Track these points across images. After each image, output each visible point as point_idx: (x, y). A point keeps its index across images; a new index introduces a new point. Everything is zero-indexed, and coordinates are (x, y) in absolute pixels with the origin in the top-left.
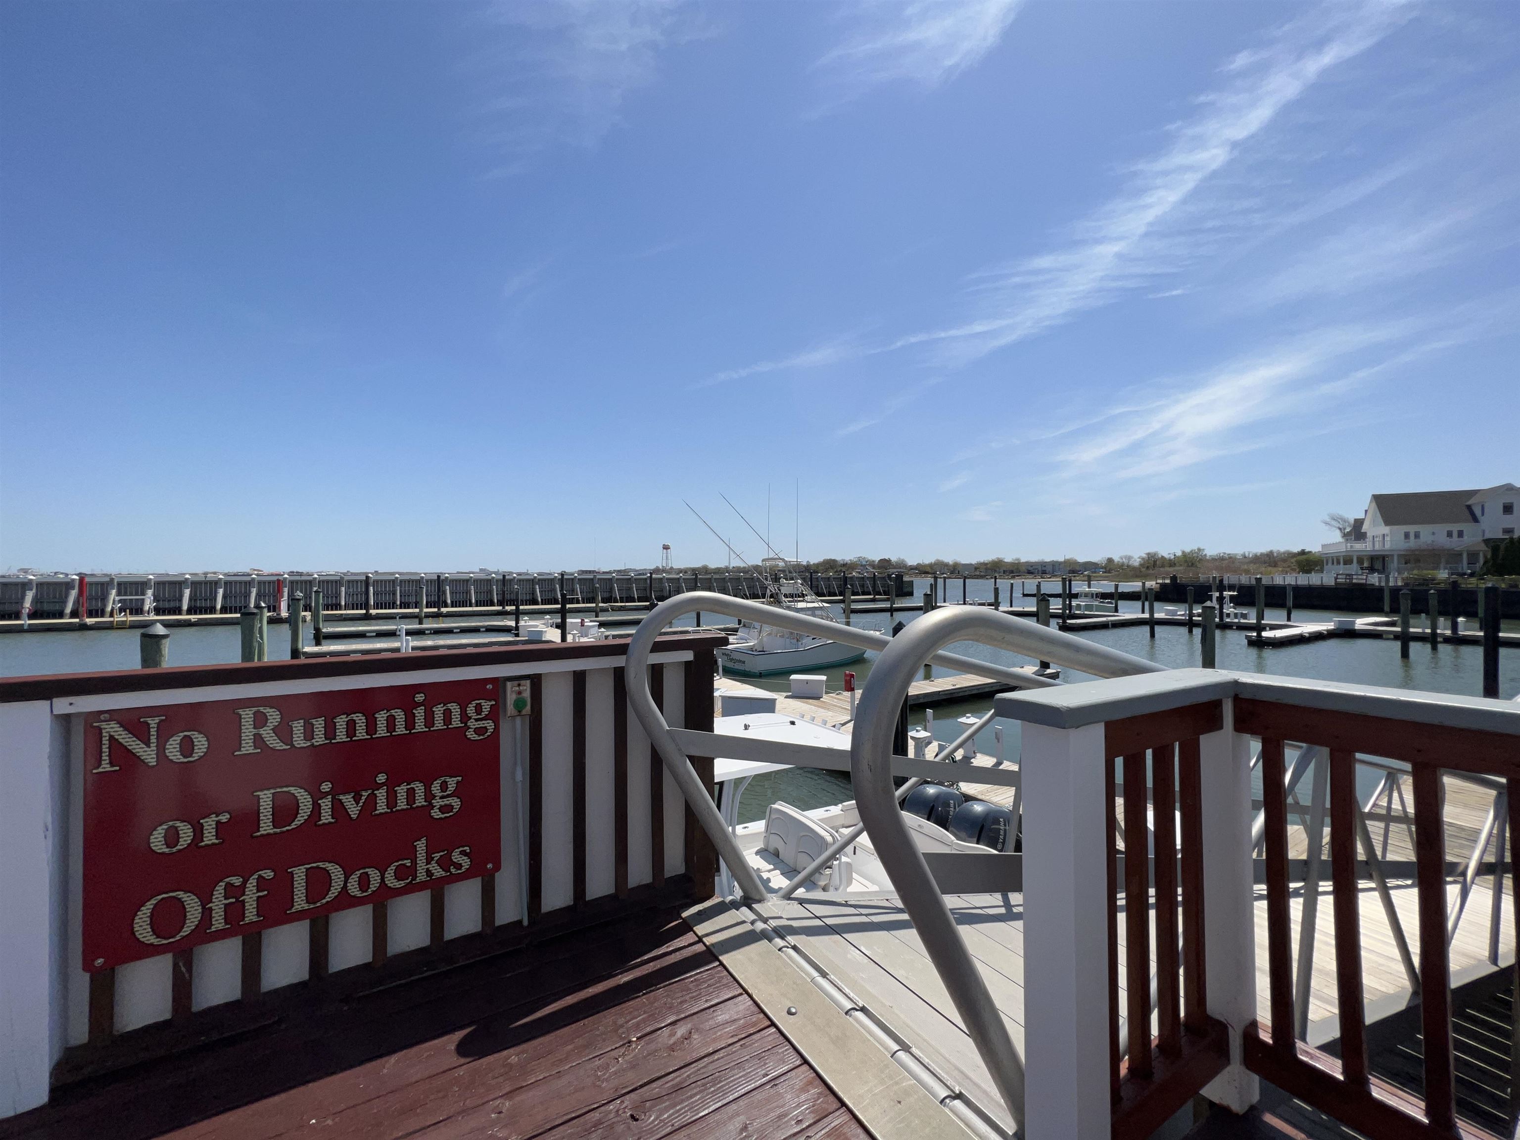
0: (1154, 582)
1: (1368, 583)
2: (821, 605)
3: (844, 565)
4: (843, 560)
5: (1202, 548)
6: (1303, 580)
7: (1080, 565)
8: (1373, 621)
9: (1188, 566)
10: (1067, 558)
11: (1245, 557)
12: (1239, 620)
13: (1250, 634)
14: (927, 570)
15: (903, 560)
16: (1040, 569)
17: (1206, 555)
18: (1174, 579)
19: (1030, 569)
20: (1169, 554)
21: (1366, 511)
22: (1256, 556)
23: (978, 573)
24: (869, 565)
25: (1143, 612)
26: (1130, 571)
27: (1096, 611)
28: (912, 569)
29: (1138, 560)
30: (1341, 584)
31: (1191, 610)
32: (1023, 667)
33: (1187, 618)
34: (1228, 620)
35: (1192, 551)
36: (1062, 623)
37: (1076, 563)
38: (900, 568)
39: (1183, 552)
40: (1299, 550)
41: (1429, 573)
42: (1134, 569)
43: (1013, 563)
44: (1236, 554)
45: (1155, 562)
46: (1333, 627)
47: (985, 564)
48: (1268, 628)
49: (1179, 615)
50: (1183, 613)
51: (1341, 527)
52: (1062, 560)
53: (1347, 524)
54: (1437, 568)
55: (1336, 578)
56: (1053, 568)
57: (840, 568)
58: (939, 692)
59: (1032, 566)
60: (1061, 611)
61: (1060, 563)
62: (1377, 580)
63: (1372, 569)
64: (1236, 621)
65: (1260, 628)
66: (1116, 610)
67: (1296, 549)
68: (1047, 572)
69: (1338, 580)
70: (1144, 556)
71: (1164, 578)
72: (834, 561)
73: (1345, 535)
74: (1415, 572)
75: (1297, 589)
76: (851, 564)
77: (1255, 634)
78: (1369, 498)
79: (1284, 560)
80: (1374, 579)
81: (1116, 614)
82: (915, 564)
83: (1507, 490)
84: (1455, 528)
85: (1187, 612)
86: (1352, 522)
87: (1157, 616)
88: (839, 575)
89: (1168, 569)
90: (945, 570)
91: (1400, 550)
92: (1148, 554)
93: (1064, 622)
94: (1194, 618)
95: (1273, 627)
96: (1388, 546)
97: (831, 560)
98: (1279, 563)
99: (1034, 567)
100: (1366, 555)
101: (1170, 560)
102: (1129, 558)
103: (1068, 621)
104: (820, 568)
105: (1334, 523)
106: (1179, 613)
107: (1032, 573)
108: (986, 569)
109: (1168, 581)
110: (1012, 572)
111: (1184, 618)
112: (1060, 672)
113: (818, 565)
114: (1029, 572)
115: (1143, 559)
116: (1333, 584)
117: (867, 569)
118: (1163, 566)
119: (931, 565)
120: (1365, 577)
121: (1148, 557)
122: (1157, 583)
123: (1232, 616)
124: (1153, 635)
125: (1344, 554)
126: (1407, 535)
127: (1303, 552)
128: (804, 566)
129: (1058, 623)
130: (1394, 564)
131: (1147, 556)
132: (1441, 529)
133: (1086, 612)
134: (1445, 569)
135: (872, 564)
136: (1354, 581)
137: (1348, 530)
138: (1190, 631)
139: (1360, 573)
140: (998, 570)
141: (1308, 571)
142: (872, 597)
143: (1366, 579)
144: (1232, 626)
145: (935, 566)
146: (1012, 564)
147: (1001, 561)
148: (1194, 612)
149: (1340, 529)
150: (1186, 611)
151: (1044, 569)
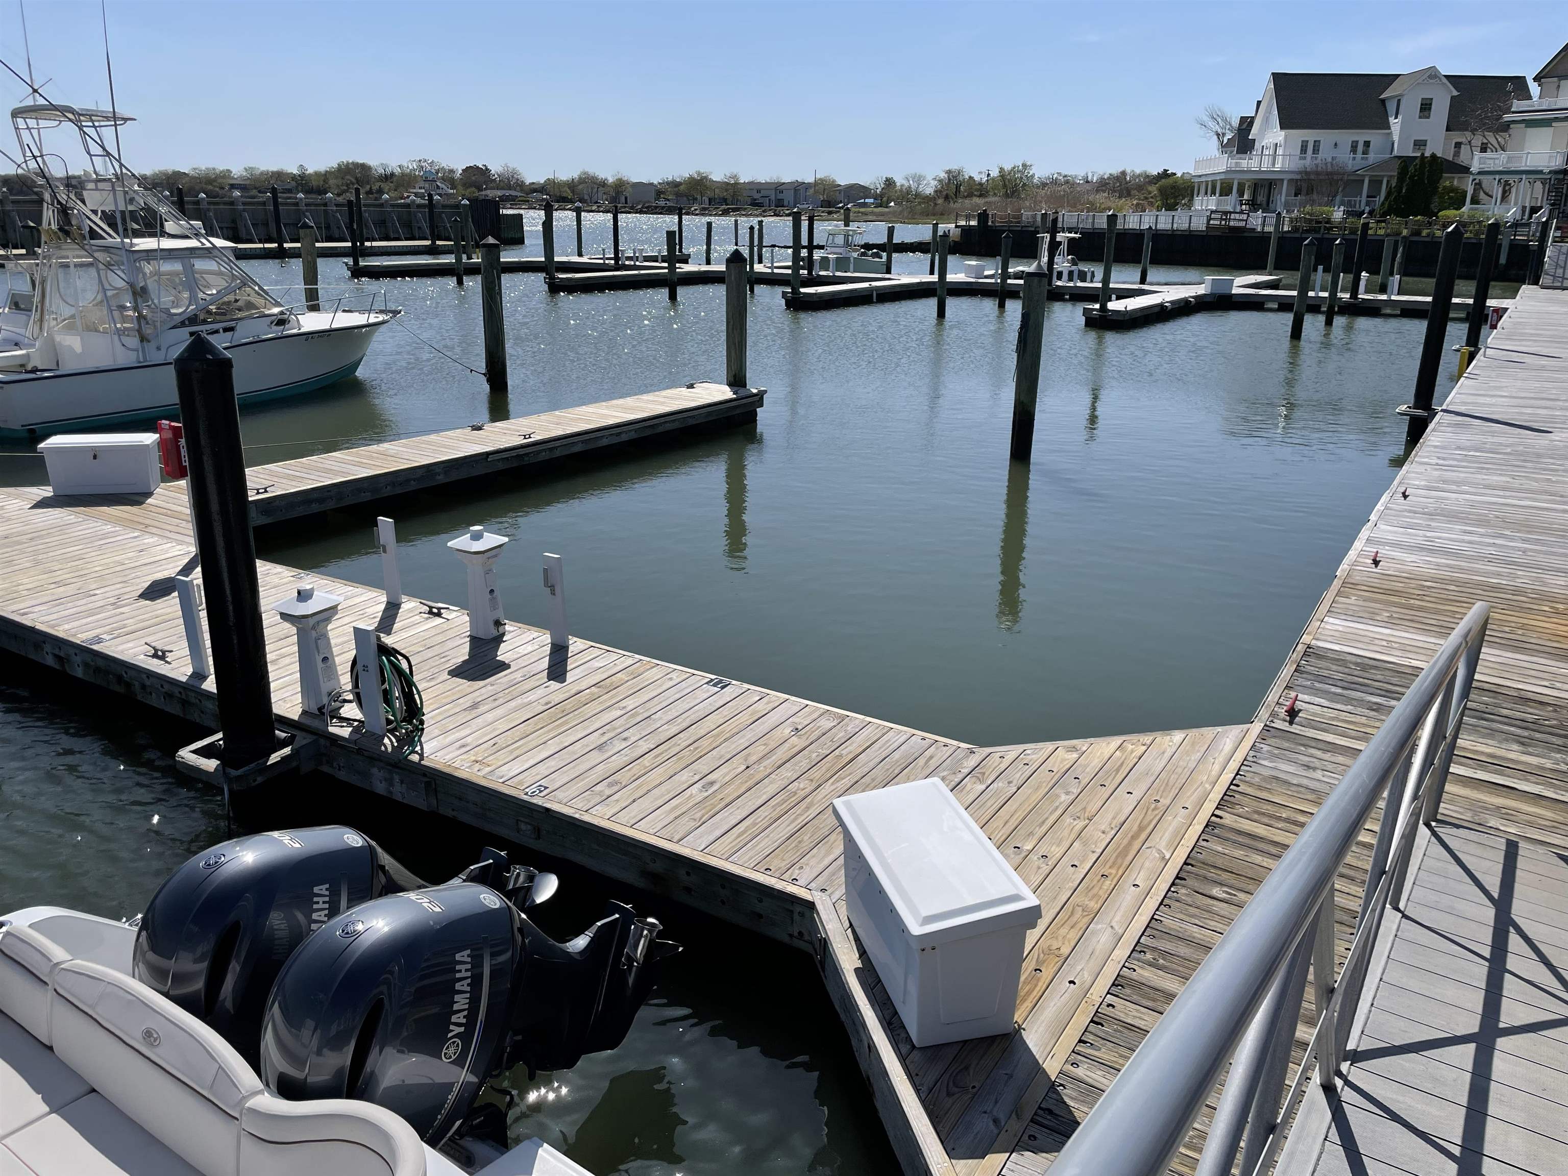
0: (954, 225)
1: (1248, 226)
2: (208, 245)
3: (388, 177)
4: (385, 167)
5: (1028, 163)
6: (1164, 221)
7: (840, 191)
8: (1254, 281)
9: (1007, 195)
10: (818, 176)
11: (1087, 182)
12: (1075, 283)
13: (1091, 307)
14: (564, 195)
15: (514, 172)
16: (773, 198)
17: (1033, 176)
18: (983, 217)
19: (756, 196)
20: (980, 173)
21: (1259, 103)
22: (1102, 179)
23: (662, 203)
24: (443, 179)
25: (932, 273)
26: (920, 203)
27: (855, 271)
28: (535, 191)
29: (935, 183)
30: (1214, 228)
31: (1005, 267)
32: (691, 386)
33: (999, 281)
34: (1059, 283)
35: (1014, 168)
36: (792, 293)
37: (834, 186)
38: (510, 187)
39: (1001, 170)
40: (1161, 170)
41: (1321, 210)
42: (927, 199)
43: (727, 184)
44: (1076, 176)
45: (958, 187)
46: (1203, 292)
47: (675, 184)
48: (1114, 297)
49: (987, 277)
50: (992, 272)
51: (1220, 131)
52: (811, 180)
53: (1228, 127)
54: (1331, 203)
55: (1209, 219)
56: (795, 197)
57: (378, 184)
58: (488, 454)
59: (759, 191)
60: (789, 271)
61: (806, 186)
62: (1260, 221)
63: (1254, 205)
64: (1071, 284)
65: (1104, 295)
66: (888, 271)
67: (1155, 170)
68: (786, 203)
69: (1212, 222)
70: (943, 175)
71: (968, 218)
72: (364, 168)
73: (1224, 147)
74: (1308, 208)
75: (1157, 236)
76: (403, 175)
77: (1097, 306)
78: (1268, 76)
79: (1140, 188)
80: (1256, 221)
81: (887, 276)
82: (542, 182)
83: (1430, 77)
84: (1361, 136)
85: (1000, 271)
86: (1235, 123)
87: (950, 277)
88: (376, 199)
89: (976, 200)
90: (600, 194)
91: (1292, 172)
92: (949, 172)
93: (795, 291)
94: (1009, 281)
95: (1123, 294)
96: (1278, 166)
97: (357, 165)
98: (1133, 192)
99: (763, 193)
100: (1248, 180)
101: (981, 184)
102: (919, 179)
103: (803, 290)
104: (332, 182)
105: (1211, 124)
106: (986, 273)
107: (760, 205)
108: (678, 195)
109: (973, 223)
110: (725, 201)
111: (993, 281)
112: (765, 392)
113: (326, 176)
114: (755, 204)
115: (940, 181)
116: (1204, 229)
117: (438, 187)
118: (970, 195)
119: (572, 185)
120: (1245, 217)
121: (949, 179)
122: (957, 227)
123: (1065, 276)
124: (941, 313)
125: (1223, 177)
126: (1304, 149)
127: (1165, 174)
128: (293, 177)
129: (784, 294)
130: (1282, 197)
131: (946, 176)
132: (1346, 137)
133: (838, 274)
134: (1342, 203)
135: (448, 177)
136: (1232, 224)
137: (1229, 136)
138: (1002, 306)
139: (1238, 210)
140: (699, 197)
141: (1171, 207)
142: (428, 243)
143: (1246, 221)
144: (1064, 294)
145: (580, 187)
146: (725, 186)
147: (706, 178)
148: (1010, 270)
149: (1218, 135)
150: (997, 271)
151: (780, 196)
